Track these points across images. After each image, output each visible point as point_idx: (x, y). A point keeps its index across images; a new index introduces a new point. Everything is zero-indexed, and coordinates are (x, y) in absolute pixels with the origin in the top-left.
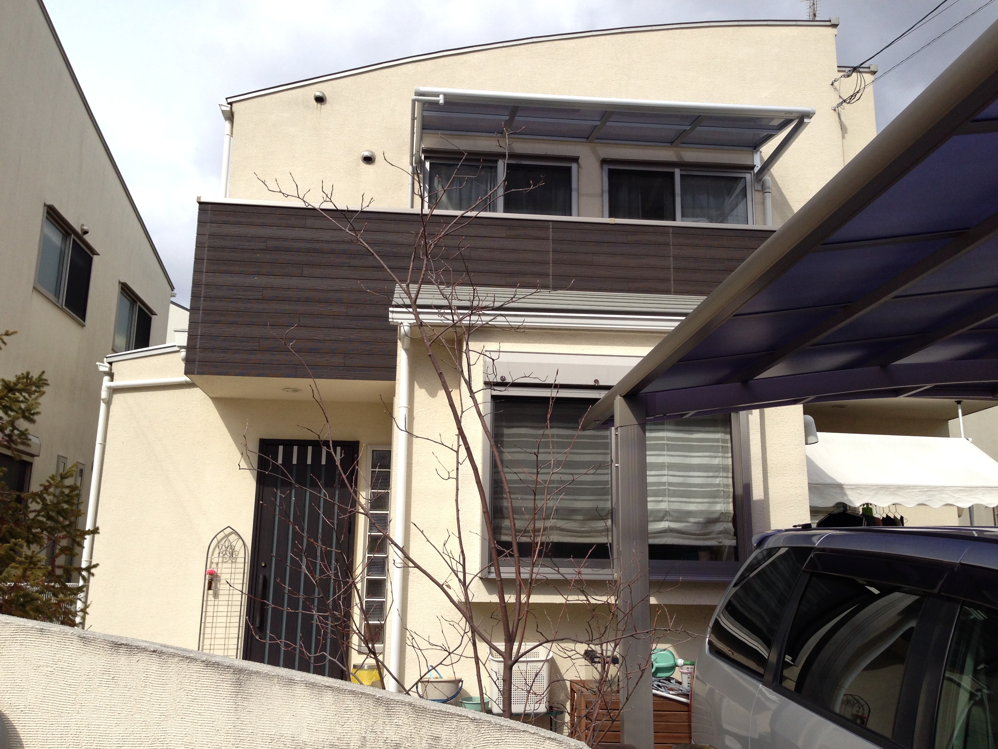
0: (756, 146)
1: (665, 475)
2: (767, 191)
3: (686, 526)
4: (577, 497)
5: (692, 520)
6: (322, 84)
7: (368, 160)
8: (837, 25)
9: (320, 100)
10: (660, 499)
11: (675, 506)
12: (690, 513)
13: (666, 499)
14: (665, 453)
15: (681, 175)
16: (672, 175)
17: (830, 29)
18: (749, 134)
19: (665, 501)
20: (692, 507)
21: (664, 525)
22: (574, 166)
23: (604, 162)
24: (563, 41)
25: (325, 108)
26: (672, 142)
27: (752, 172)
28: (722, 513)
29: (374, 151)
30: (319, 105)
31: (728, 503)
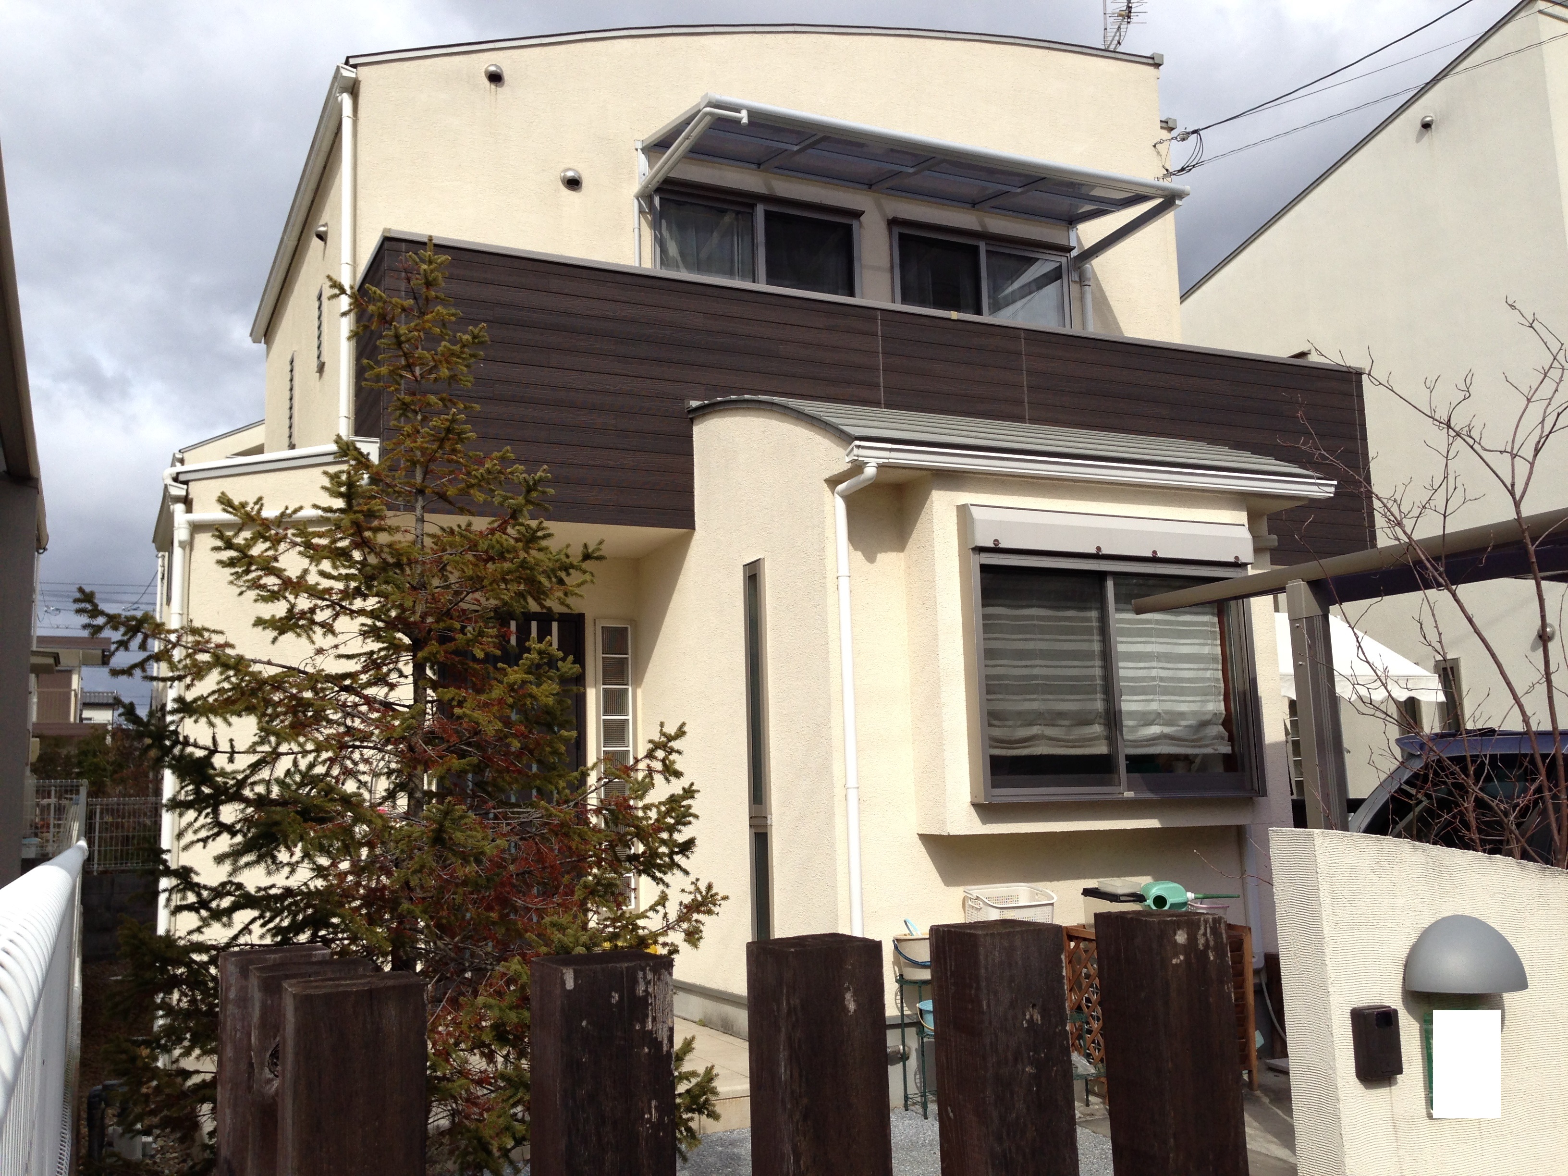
0: (1073, 220)
1: (1154, 668)
2: (1086, 283)
3: (1177, 731)
4: (1062, 697)
5: (1184, 723)
6: (496, 52)
7: (573, 183)
8: (1160, 65)
9: (495, 78)
10: (1151, 697)
11: (1168, 706)
12: (1182, 715)
13: (1156, 697)
14: (1153, 639)
15: (987, 251)
16: (975, 250)
17: (1151, 69)
18: (1063, 204)
19: (1156, 700)
20: (1183, 708)
21: (1155, 730)
22: (855, 224)
23: (893, 222)
24: (834, 36)
25: (503, 92)
26: (974, 204)
27: (1068, 255)
28: (1216, 714)
29: (580, 171)
30: (493, 86)
31: (1219, 701)
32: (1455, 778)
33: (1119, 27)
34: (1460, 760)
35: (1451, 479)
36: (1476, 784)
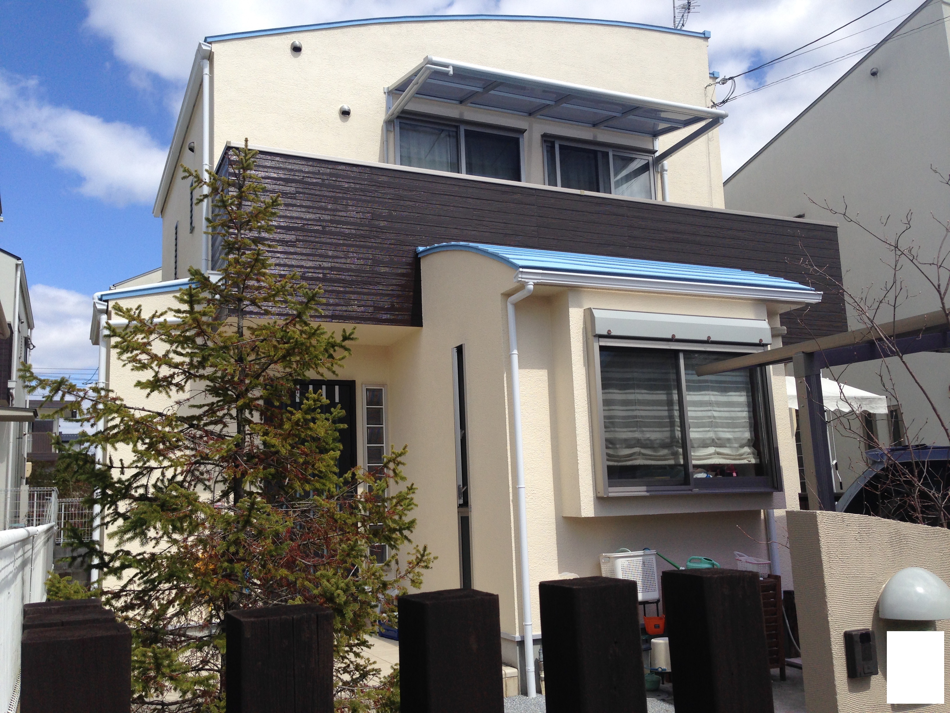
0: (656, 134)
1: (710, 411)
2: (665, 172)
4: (652, 429)
5: (729, 445)
6: (297, 34)
7: (346, 114)
8: (709, 38)
9: (297, 49)
10: (708, 429)
11: (718, 435)
12: (728, 440)
13: (711, 429)
14: (709, 393)
15: (613, 155)
17: (703, 40)
18: (649, 123)
20: (729, 436)
22: (521, 137)
23: (544, 136)
25: (301, 58)
26: (594, 125)
27: (653, 155)
28: (749, 439)
29: (350, 105)
30: (295, 54)
32: (906, 477)
33: (683, 16)
34: (908, 465)
35: (898, 283)
36: (919, 481)
